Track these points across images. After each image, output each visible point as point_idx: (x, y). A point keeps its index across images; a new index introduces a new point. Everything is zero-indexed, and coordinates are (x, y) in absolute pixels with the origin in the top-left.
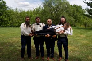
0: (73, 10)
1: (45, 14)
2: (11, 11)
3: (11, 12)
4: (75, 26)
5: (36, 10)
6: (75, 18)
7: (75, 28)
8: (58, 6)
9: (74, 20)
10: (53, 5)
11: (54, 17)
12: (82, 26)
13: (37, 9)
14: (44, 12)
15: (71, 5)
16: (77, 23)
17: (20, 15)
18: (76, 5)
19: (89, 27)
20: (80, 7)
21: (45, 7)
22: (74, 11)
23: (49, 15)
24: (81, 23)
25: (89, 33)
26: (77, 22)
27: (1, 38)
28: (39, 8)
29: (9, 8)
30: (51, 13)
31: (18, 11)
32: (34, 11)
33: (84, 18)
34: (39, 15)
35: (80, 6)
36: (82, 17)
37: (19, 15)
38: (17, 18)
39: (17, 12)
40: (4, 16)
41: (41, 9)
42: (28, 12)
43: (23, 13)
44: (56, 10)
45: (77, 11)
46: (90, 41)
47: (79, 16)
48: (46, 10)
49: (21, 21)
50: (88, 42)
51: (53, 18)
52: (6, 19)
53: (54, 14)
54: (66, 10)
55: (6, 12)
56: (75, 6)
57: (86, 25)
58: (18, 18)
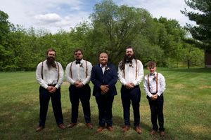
0: (158, 29)
1: (97, 38)
2: (19, 35)
3: (19, 38)
4: (164, 65)
5: (76, 31)
6: (164, 48)
7: (164, 69)
8: (125, 21)
9: (162, 51)
10: (115, 20)
11: (118, 45)
12: (180, 65)
13: (79, 29)
14: (95, 36)
15: (155, 20)
16: (169, 59)
17: (41, 43)
18: (165, 19)
19: (195, 67)
20: (174, 23)
21: (97, 23)
22: (161, 32)
23: (107, 42)
24: (178, 59)
25: (192, 79)
26: (168, 56)
27: (1, 95)
28: (84, 26)
29: (16, 26)
30: (111, 38)
31: (36, 33)
32: (72, 34)
33: (184, 47)
34: (83, 42)
35: (174, 21)
36: (180, 44)
37: (37, 44)
38: (33, 50)
39: (33, 36)
40: (4, 46)
41: (87, 29)
42: (58, 37)
43: (48, 37)
44: (122, 31)
45: (169, 32)
46: (193, 97)
47: (172, 43)
48: (99, 31)
49: (42, 56)
50: (189, 99)
51: (114, 48)
52: (8, 53)
53: (116, 40)
54: (143, 30)
55: (8, 37)
56: (163, 21)
57: (189, 63)
58: (35, 49)
